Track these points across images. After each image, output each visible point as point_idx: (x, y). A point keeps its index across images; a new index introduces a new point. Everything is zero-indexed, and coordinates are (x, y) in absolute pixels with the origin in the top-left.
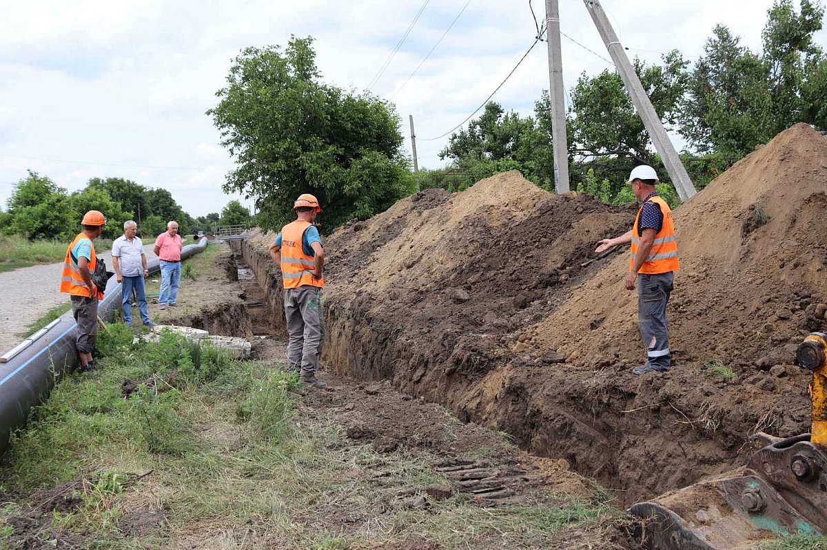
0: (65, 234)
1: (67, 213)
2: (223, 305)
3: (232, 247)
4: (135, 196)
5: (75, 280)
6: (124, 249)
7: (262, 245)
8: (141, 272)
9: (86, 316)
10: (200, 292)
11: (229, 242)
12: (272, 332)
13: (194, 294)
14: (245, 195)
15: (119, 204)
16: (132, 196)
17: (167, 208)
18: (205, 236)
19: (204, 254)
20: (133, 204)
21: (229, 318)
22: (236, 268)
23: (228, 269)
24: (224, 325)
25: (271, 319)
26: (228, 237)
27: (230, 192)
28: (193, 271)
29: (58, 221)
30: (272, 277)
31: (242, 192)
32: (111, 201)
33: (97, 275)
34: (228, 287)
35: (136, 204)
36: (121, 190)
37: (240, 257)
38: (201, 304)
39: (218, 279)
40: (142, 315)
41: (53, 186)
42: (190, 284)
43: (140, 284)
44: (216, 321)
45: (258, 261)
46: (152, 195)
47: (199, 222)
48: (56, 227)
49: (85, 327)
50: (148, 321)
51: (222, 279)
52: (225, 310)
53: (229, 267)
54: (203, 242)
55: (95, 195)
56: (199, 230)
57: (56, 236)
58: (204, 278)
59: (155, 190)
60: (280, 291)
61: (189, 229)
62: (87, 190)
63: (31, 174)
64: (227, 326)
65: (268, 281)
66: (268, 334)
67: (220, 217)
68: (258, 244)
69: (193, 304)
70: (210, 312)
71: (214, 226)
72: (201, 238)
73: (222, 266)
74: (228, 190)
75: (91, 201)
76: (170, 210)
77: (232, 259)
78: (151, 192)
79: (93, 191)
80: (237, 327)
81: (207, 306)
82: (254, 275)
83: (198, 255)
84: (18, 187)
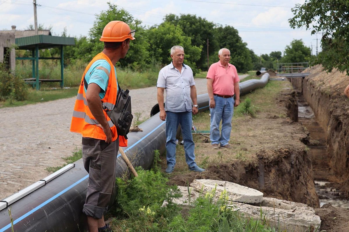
0: (138, 64)
1: (141, 44)
2: (283, 151)
3: (293, 85)
4: (205, 32)
5: (88, 117)
6: (172, 80)
7: (324, 83)
8: (189, 108)
9: (99, 167)
10: (258, 132)
11: (289, 79)
12: (333, 178)
13: (251, 134)
14: (312, 30)
15: (190, 39)
16: (202, 32)
17: (234, 45)
18: (267, 72)
19: (265, 90)
20: (202, 40)
21: (289, 167)
22: (297, 106)
23: (289, 107)
24: (282, 175)
25: (332, 163)
26: (289, 75)
27: (296, 27)
28: (252, 107)
29: (132, 51)
30: (337, 118)
31: (308, 27)
32: (182, 35)
33: (118, 112)
34: (289, 129)
35: (206, 40)
36: (193, 26)
37: (301, 94)
38: (257, 148)
39: (278, 118)
40: (188, 158)
41: (130, 18)
42: (248, 121)
43: (187, 122)
44: (273, 171)
45: (319, 99)
46: (221, 32)
47: (262, 59)
48: (131, 57)
49: (97, 182)
50: (195, 165)
51: (282, 117)
52: (285, 158)
53: (290, 105)
54: (264, 78)
55: (169, 29)
56: (262, 66)
57: (129, 65)
58: (263, 115)
59: (224, 27)
60: (345, 135)
61: (252, 65)
62: (163, 25)
63: (111, 7)
64: (286, 176)
65: (331, 122)
66: (327, 180)
67: (282, 55)
68: (320, 83)
69: (249, 148)
70: (267, 159)
71: (277, 63)
72: (263, 74)
73: (283, 103)
74: (294, 24)
75: (165, 34)
76: (237, 46)
77: (294, 96)
78: (220, 29)
79: (168, 25)
80: (298, 178)
81: (264, 152)
82: (313, 114)
83: (259, 91)
84: (100, 19)
